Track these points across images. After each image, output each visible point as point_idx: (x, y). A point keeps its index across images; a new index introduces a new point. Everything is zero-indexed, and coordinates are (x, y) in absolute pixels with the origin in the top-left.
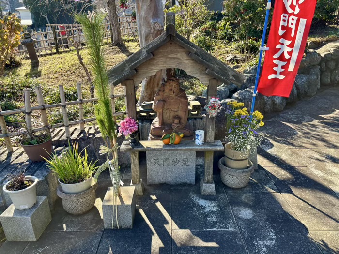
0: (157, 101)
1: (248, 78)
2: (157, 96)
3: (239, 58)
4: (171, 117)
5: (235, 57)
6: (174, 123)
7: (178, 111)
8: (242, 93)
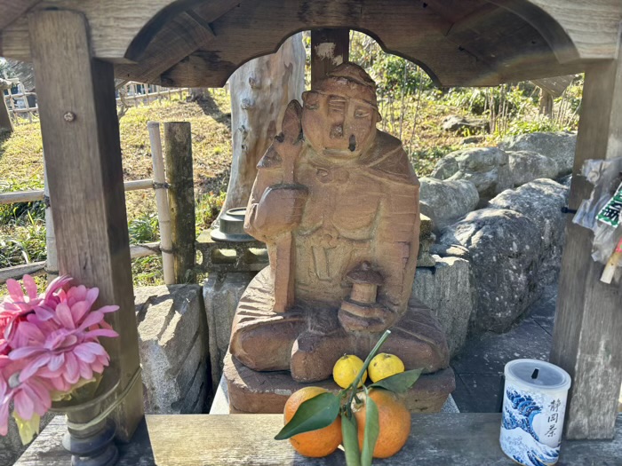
0: (267, 191)
1: (519, 160)
2: (266, 165)
3: (472, 124)
4: (335, 272)
5: (464, 121)
6: (348, 299)
7: (370, 238)
8: (518, 196)
